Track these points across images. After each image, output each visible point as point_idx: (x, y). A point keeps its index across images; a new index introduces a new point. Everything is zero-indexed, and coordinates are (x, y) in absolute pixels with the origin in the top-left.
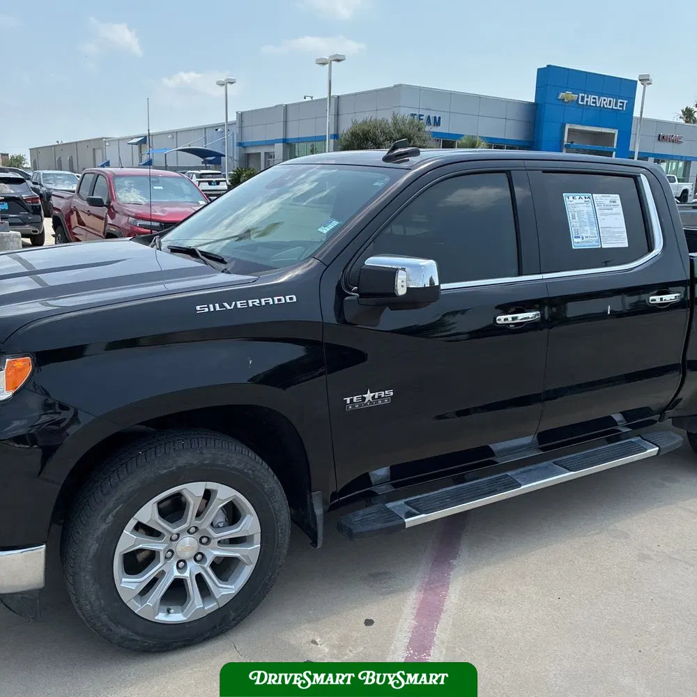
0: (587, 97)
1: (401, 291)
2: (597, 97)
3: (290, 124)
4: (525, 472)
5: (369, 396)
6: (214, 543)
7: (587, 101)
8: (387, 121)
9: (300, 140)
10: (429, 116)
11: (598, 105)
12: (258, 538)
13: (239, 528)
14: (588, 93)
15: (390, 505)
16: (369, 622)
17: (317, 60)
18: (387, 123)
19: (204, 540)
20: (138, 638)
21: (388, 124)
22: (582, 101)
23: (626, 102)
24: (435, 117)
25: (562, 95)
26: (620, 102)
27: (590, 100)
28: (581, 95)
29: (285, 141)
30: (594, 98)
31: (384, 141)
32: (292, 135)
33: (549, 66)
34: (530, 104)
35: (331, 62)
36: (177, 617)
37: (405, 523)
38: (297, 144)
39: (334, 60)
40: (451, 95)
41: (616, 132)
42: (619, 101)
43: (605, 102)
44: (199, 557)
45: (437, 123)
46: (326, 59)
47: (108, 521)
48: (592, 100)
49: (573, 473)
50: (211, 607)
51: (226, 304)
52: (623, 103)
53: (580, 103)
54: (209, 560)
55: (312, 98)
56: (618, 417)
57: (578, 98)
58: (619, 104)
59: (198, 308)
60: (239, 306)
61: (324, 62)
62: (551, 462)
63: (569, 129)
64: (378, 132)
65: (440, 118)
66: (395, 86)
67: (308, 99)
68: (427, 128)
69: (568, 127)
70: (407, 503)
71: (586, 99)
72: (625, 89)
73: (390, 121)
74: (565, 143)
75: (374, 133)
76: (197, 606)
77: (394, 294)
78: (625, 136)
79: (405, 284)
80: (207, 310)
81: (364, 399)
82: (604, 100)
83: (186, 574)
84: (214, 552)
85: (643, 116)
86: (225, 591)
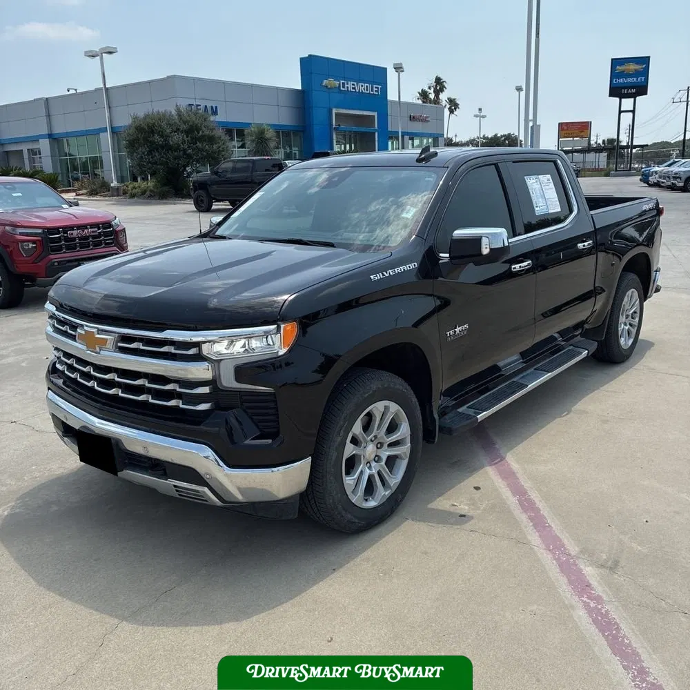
0: (347, 84)
1: (485, 251)
2: (355, 83)
3: (54, 118)
4: (522, 377)
5: (458, 329)
6: (385, 446)
7: (348, 87)
8: (171, 112)
9: (68, 135)
10: (206, 106)
11: (357, 91)
12: (408, 440)
13: (399, 434)
14: (348, 79)
15: (460, 410)
16: (477, 488)
17: (86, 52)
18: (171, 115)
19: (379, 446)
20: (356, 521)
21: (173, 116)
22: (344, 87)
23: (380, 87)
24: (212, 107)
25: (325, 82)
26: (376, 88)
27: (350, 86)
28: (342, 81)
29: (50, 136)
30: (353, 85)
31: (171, 133)
32: (58, 130)
33: (310, 56)
34: (297, 91)
35: (102, 54)
36: (372, 503)
37: (477, 419)
38: (65, 140)
39: (105, 53)
40: (225, 84)
41: (375, 114)
42: (375, 86)
43: (363, 87)
44: (376, 459)
45: (215, 112)
46: (96, 51)
47: (341, 435)
48: (352, 86)
49: (550, 374)
50: (388, 493)
51: (385, 273)
52: (378, 88)
53: (342, 89)
54: (384, 459)
55: (76, 90)
56: (556, 335)
57: (339, 85)
58: (375, 89)
59: (372, 277)
60: (391, 274)
61: (94, 53)
62: (532, 370)
63: (336, 114)
64: (164, 124)
65: (216, 107)
66: (168, 77)
67: (72, 92)
68: (212, 118)
69: (334, 111)
70: (468, 407)
71: (346, 86)
72: (377, 75)
73: (174, 112)
74: (334, 126)
75: (160, 126)
76: (382, 494)
77: (481, 254)
78: (383, 117)
79: (488, 246)
80: (376, 278)
81: (455, 331)
82: (362, 86)
83: (374, 471)
84: (385, 453)
85: (401, 100)
86: (395, 480)
